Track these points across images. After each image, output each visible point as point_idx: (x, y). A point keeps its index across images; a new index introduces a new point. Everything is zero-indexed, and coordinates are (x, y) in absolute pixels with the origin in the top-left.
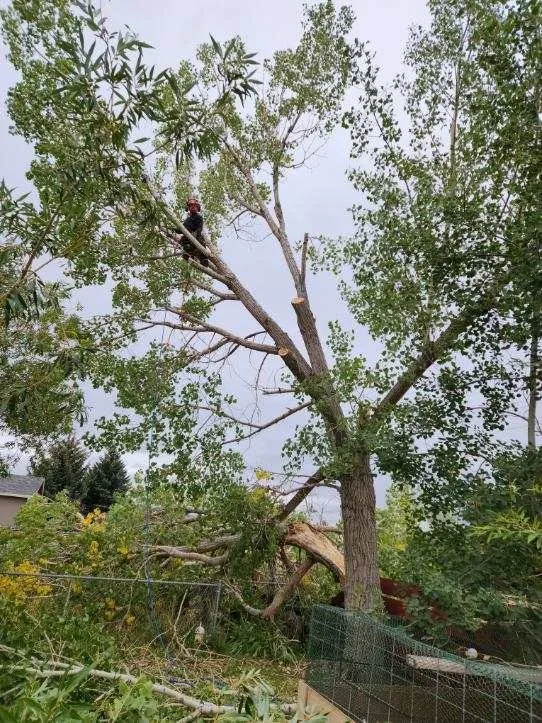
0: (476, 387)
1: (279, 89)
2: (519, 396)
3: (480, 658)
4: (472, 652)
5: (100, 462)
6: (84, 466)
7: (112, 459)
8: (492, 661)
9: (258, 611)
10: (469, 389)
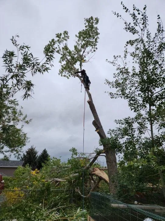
0: (135, 122)
1: (81, 42)
2: (147, 123)
3: (138, 204)
4: (136, 202)
5: (41, 154)
6: (36, 156)
7: (44, 153)
8: (141, 204)
9: (85, 196)
10: (134, 123)
